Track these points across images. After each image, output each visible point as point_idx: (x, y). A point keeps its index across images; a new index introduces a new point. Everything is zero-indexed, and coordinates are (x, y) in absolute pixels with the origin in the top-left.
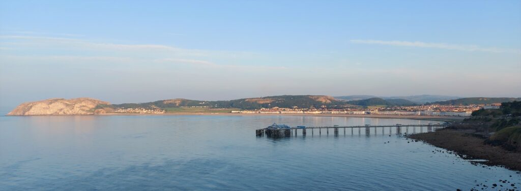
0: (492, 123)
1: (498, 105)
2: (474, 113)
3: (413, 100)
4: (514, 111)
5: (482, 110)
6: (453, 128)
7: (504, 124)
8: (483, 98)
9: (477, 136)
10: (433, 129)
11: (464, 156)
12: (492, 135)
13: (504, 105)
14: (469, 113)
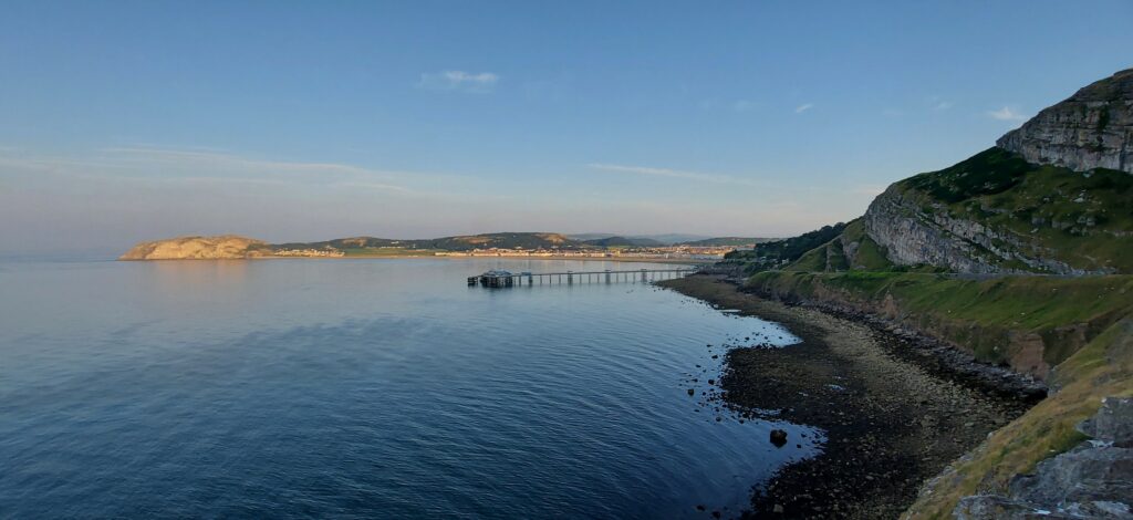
0: (745, 267)
1: (751, 247)
2: (727, 256)
3: (661, 240)
4: (768, 254)
5: (736, 252)
6: (704, 273)
7: (758, 268)
8: (736, 238)
9: (729, 282)
10: (682, 275)
11: (716, 306)
12: (746, 280)
13: (758, 245)
14: (721, 255)
